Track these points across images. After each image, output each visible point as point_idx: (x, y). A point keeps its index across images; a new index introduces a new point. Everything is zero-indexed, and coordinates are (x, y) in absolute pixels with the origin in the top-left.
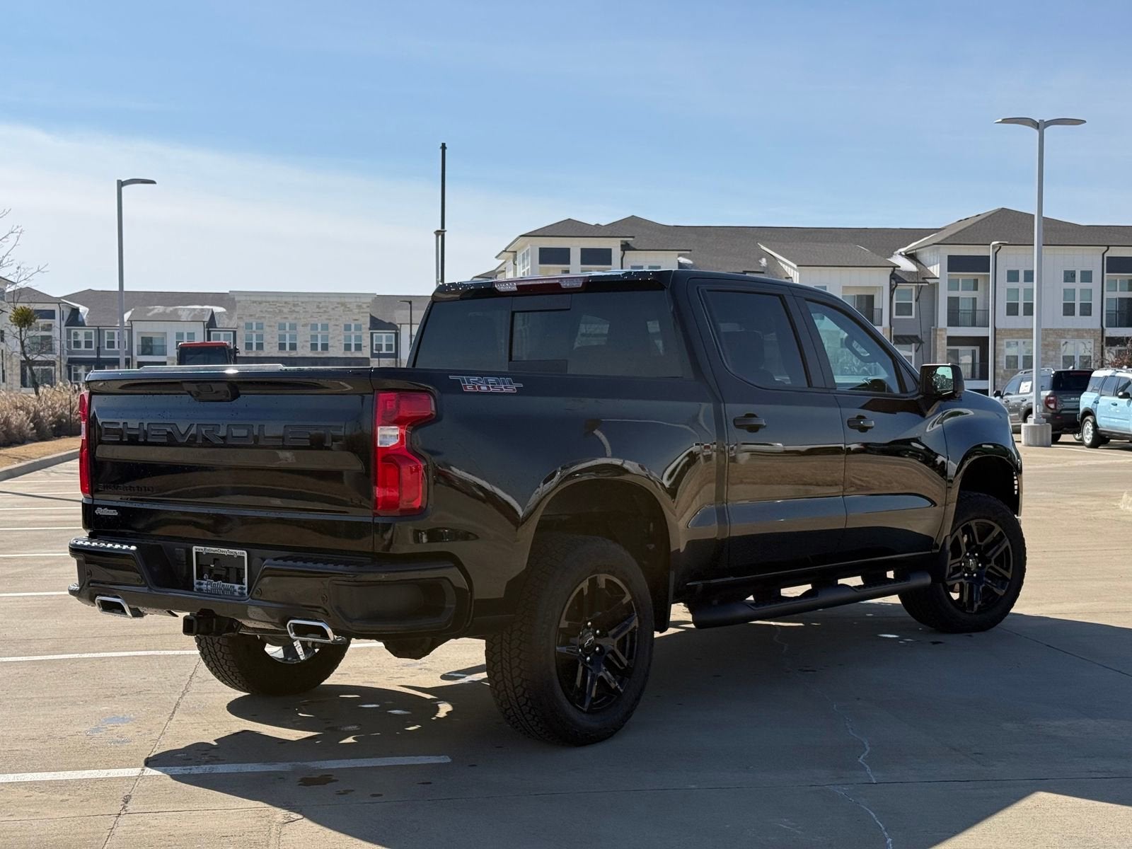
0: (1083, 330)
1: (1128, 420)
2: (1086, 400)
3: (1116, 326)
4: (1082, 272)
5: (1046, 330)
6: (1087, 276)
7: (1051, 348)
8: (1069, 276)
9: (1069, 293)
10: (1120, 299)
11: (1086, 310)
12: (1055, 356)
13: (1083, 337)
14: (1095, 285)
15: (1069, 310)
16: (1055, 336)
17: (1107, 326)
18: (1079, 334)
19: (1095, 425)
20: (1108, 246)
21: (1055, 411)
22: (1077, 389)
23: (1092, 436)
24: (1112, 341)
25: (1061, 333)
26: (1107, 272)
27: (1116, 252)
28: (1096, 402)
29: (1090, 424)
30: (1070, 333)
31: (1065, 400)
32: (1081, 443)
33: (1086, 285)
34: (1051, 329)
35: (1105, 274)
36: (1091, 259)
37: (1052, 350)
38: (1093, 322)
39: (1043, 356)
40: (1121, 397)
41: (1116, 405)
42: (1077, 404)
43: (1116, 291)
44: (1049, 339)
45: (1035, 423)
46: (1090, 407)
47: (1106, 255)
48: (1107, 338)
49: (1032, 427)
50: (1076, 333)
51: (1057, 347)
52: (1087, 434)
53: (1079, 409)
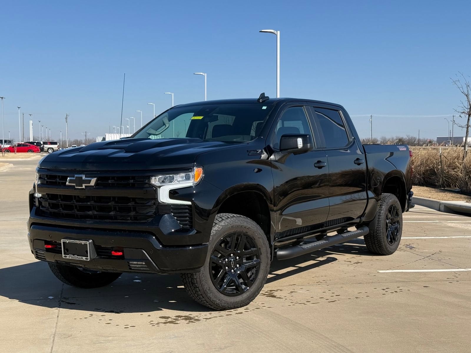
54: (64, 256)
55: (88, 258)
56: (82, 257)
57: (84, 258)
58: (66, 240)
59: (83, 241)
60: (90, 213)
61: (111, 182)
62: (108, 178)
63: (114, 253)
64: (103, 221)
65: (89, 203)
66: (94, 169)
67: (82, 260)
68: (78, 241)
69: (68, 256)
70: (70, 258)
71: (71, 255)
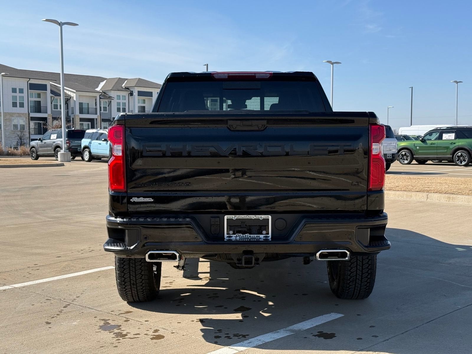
0: (21, 113)
1: (106, 150)
2: (85, 142)
3: (34, 112)
4: (19, 89)
5: (5, 113)
6: (21, 91)
7: (8, 121)
8: (14, 90)
9: (14, 98)
10: (35, 101)
11: (22, 105)
12: (10, 124)
13: (21, 117)
14: (25, 94)
15: (14, 105)
16: (9, 116)
17: (30, 112)
18: (19, 115)
19: (90, 152)
20: (30, 79)
21: (69, 147)
22: (80, 138)
23: (88, 157)
24: (33, 119)
25: (12, 114)
26: (30, 89)
27: (33, 81)
28: (90, 143)
29: (87, 152)
30: (16, 115)
31: (73, 142)
32: (83, 160)
33: (21, 95)
34: (8, 113)
35: (29, 90)
36: (22, 84)
37: (9, 122)
38: (25, 110)
39: (5, 124)
40: (103, 141)
41: (101, 144)
42: (80, 144)
43: (33, 97)
44: (7, 117)
45: (64, 152)
46: (87, 145)
47: (29, 82)
48: (31, 117)
49: (63, 153)
50: (18, 115)
51: (10, 120)
52: (86, 156)
53: (80, 146)
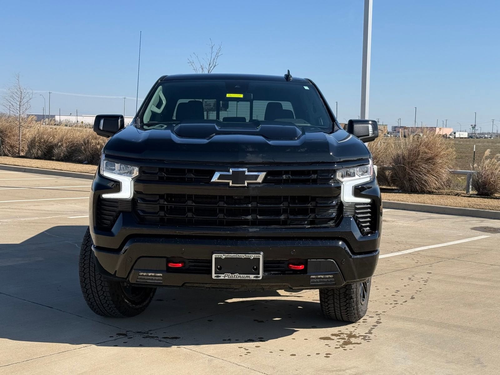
54: (215, 277)
55: (259, 276)
56: (249, 275)
57: (252, 277)
58: (222, 255)
59: (251, 255)
60: (249, 217)
61: (286, 177)
62: (280, 173)
63: (293, 267)
64: (269, 227)
65: (250, 205)
66: (259, 160)
67: (248, 278)
68: (244, 255)
69: (224, 275)
70: (226, 278)
71: (228, 274)
